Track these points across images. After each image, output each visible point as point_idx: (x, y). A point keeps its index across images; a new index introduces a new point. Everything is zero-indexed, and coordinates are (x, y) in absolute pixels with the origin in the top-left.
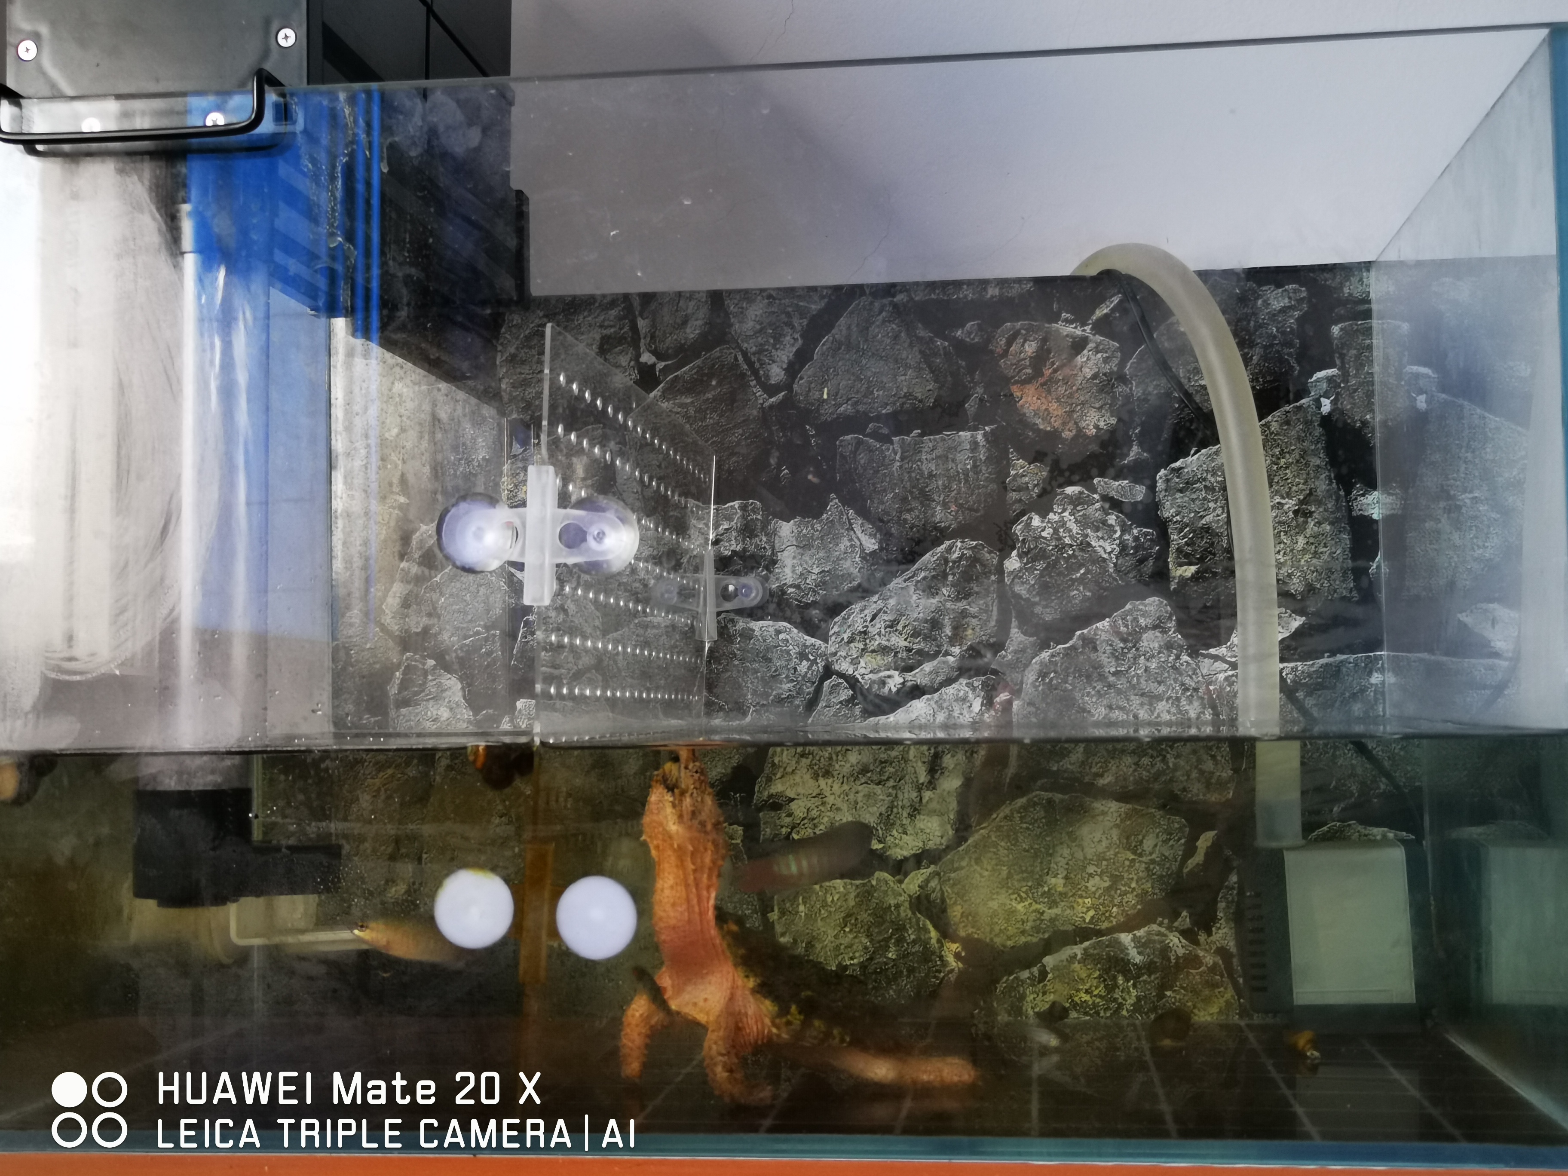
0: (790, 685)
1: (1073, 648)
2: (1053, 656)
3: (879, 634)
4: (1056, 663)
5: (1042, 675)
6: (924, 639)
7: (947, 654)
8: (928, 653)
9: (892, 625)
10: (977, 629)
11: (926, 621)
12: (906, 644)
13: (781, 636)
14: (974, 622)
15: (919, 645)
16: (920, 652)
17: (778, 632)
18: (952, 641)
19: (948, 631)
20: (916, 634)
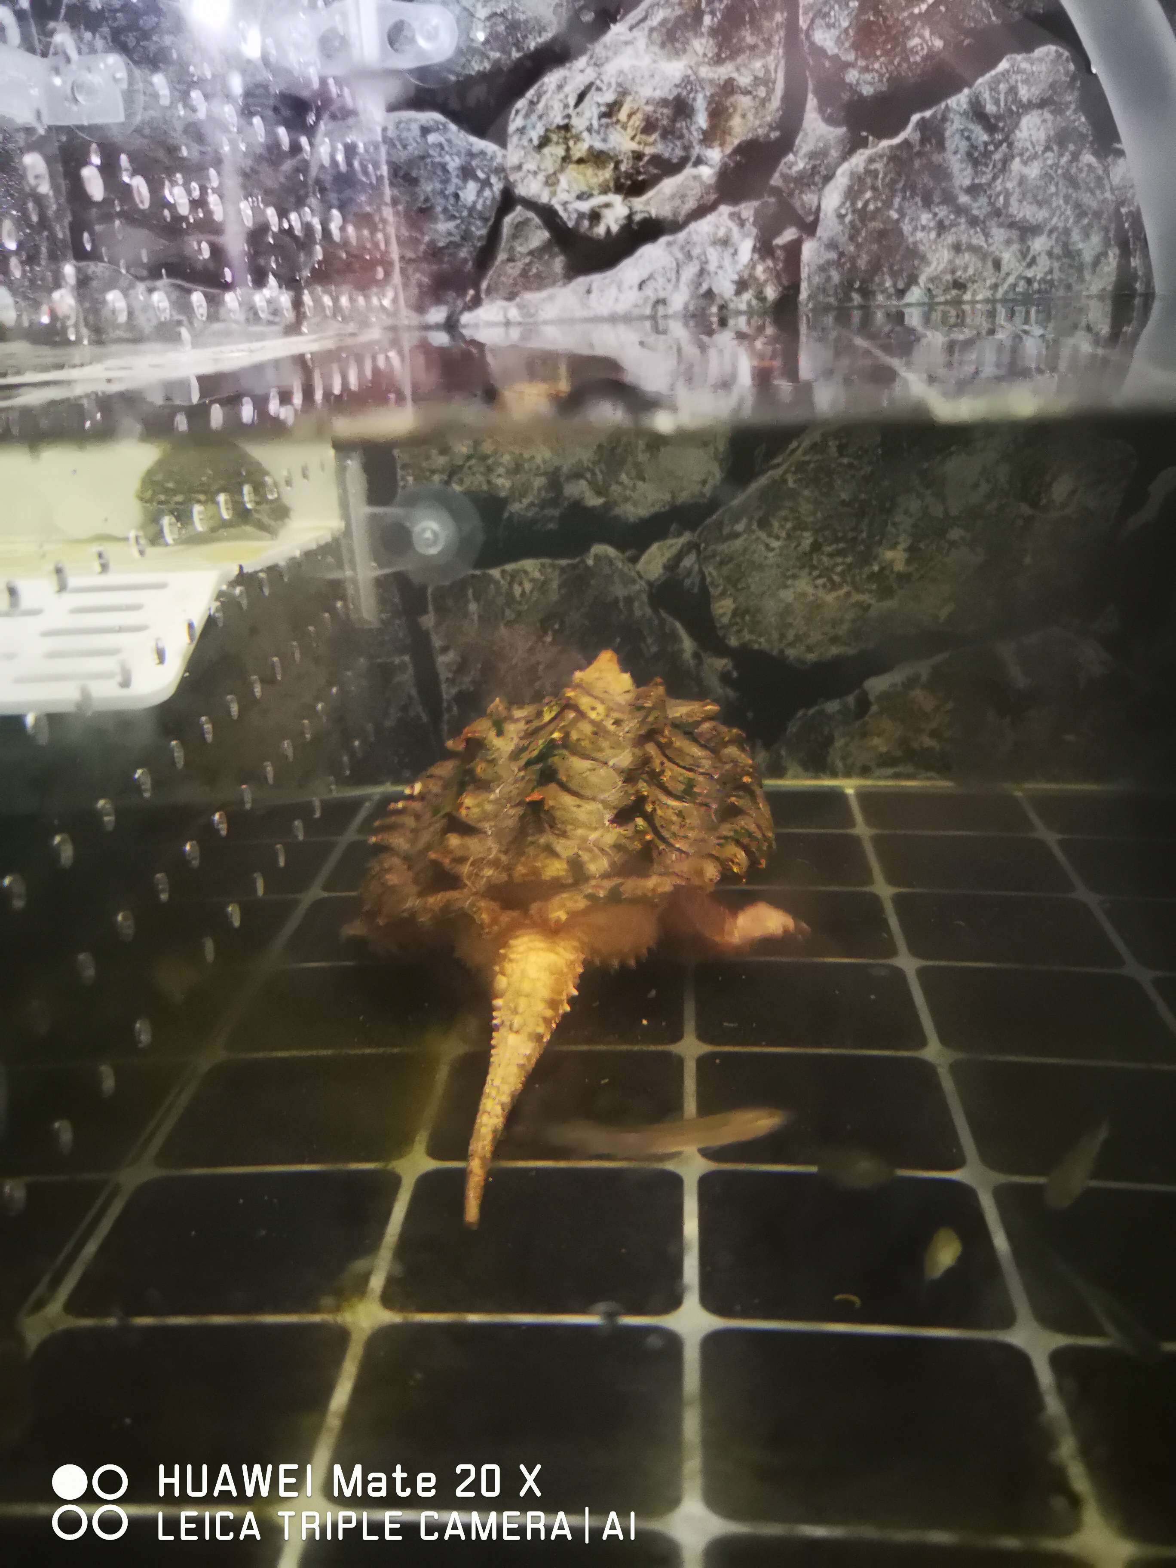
0: (451, 225)
1: (906, 143)
2: (871, 160)
3: (589, 129)
4: (874, 174)
5: (852, 194)
6: (664, 136)
7: (699, 161)
8: (668, 161)
9: (610, 111)
10: (750, 116)
11: (664, 102)
12: (634, 146)
13: (432, 138)
14: (745, 101)
15: (654, 146)
16: (656, 159)
17: (425, 131)
18: (709, 138)
19: (702, 120)
20: (649, 127)
